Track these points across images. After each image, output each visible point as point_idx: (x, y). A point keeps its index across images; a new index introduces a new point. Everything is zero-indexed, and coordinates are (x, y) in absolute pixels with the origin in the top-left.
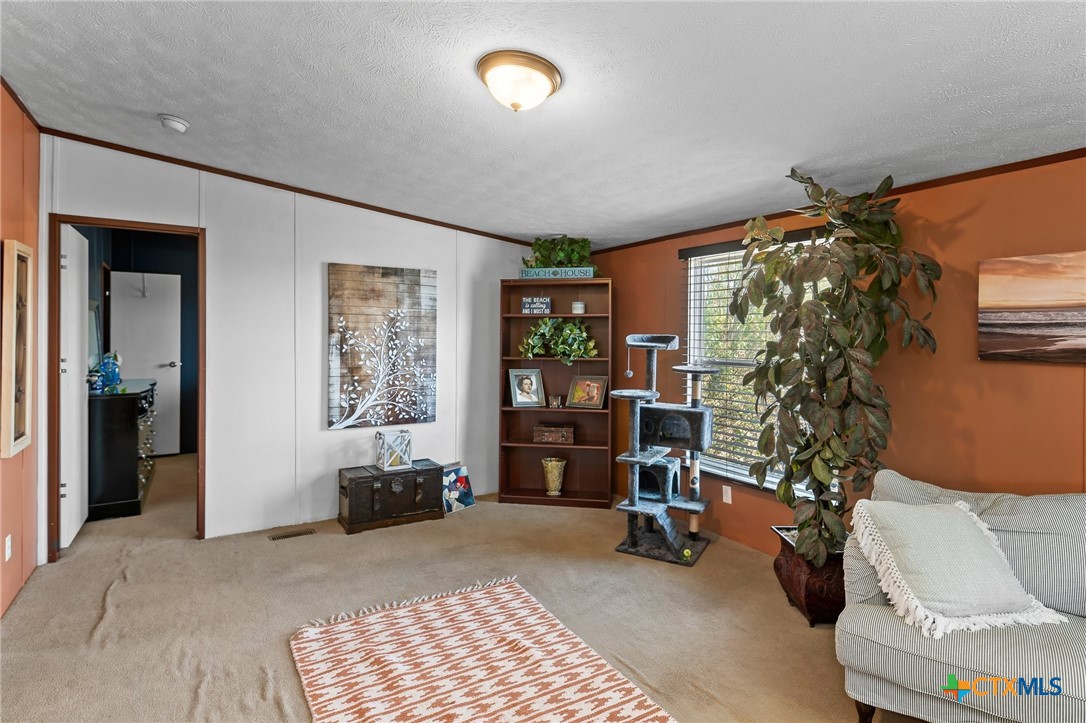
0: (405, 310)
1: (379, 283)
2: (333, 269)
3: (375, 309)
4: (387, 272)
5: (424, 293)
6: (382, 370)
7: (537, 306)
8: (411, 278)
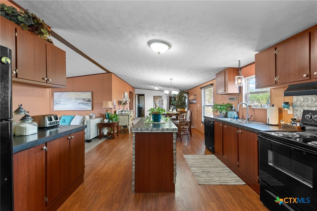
0: (160, 100)
1: (158, 97)
2: (154, 96)
3: (157, 100)
5: (162, 98)
6: (158, 105)
7: (173, 99)
8: (161, 97)
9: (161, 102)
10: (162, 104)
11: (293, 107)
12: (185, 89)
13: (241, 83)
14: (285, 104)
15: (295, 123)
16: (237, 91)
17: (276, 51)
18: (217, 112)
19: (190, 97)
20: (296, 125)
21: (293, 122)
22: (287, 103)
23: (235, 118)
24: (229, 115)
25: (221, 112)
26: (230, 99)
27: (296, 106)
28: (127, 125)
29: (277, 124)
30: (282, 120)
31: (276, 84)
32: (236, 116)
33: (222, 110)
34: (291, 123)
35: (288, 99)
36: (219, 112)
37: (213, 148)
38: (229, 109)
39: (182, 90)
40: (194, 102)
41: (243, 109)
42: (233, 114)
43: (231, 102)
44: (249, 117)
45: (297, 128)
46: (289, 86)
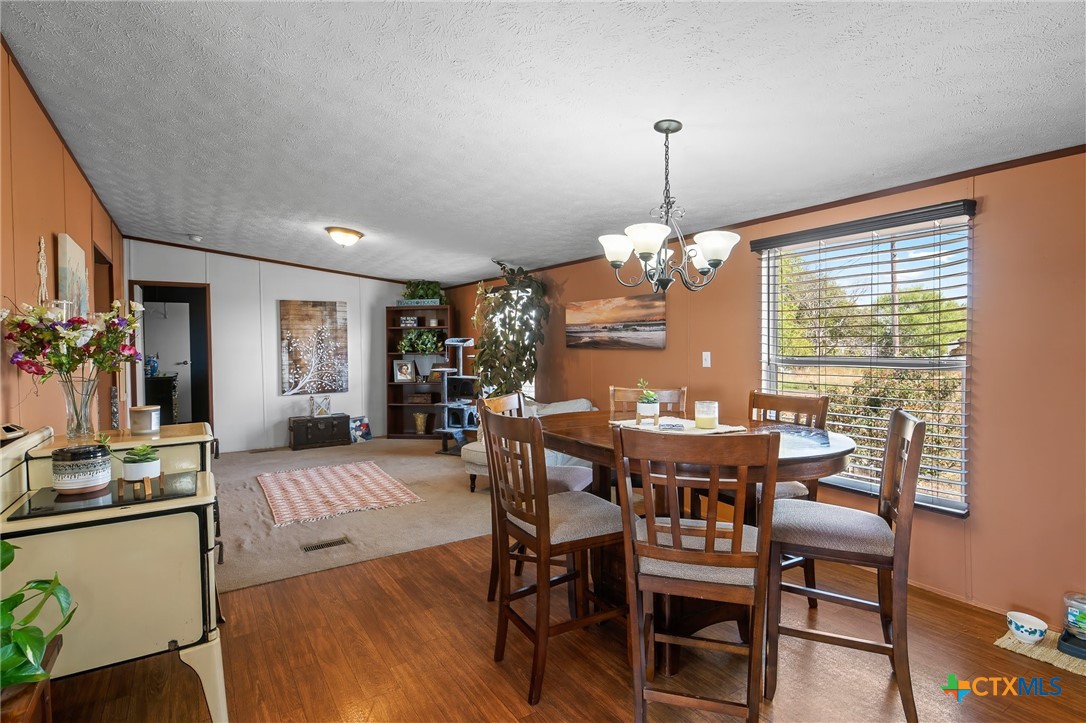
0: (327, 326)
1: (311, 310)
2: (283, 305)
3: (308, 326)
4: (315, 304)
5: (339, 316)
6: (314, 361)
7: (409, 322)
8: (330, 307)
9: (335, 339)
10: (341, 353)
12: (527, 265)
19: (580, 308)
28: (175, 648)
39: (509, 266)
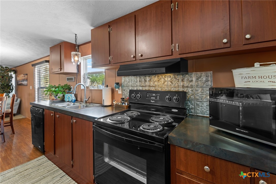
11: (122, 88)
12: (11, 66)
13: (78, 61)
14: (117, 85)
15: (124, 103)
16: (75, 71)
17: (109, 28)
18: (51, 96)
19: (18, 76)
20: (125, 105)
21: (122, 102)
22: (117, 84)
23: (73, 101)
24: (66, 99)
25: (57, 96)
26: (68, 79)
27: (124, 86)
29: (110, 104)
30: (114, 100)
31: (110, 63)
32: (74, 98)
33: (58, 93)
34: (121, 102)
35: (118, 79)
36: (53, 96)
37: (43, 147)
38: (67, 91)
40: (25, 83)
41: (81, 90)
42: (71, 97)
43: (68, 83)
44: (87, 100)
45: (126, 107)
46: (120, 66)
